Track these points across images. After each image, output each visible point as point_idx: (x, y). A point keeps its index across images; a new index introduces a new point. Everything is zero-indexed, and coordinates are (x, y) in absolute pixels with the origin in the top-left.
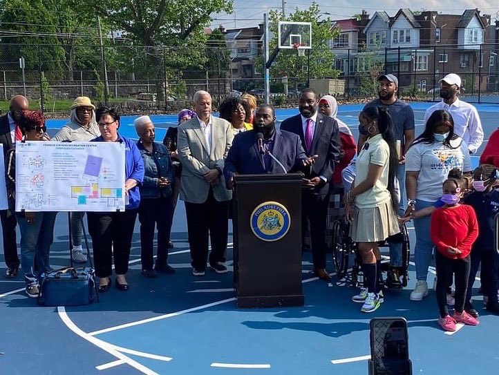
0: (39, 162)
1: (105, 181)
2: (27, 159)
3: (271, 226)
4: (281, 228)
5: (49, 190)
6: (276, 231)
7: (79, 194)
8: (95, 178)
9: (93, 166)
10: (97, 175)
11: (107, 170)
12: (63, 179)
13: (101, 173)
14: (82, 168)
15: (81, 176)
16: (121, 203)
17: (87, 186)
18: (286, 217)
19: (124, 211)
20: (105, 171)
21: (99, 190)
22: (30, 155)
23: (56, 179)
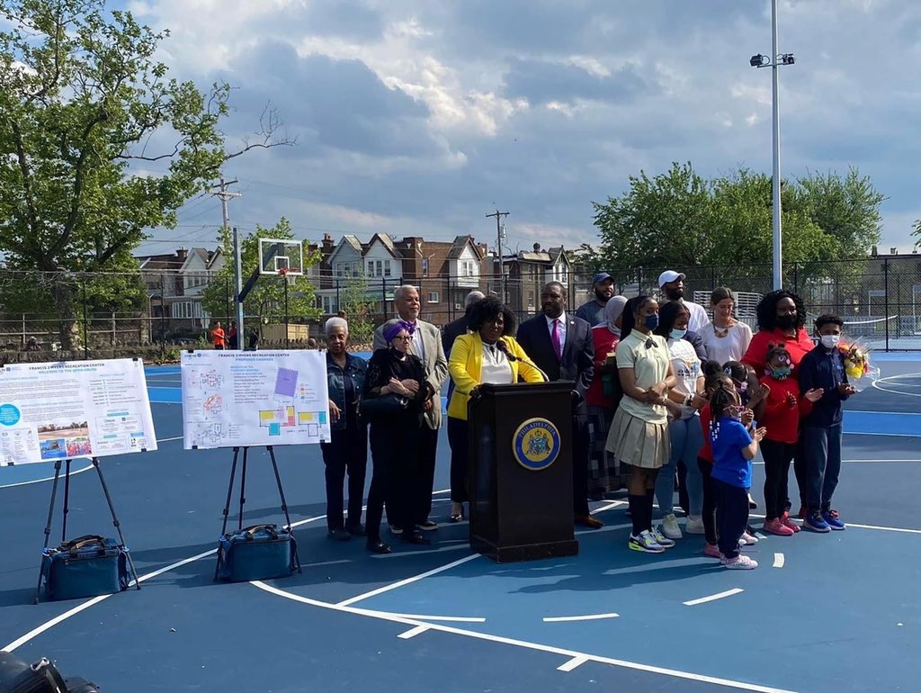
0: (213, 379)
1: (303, 402)
2: (198, 375)
3: (538, 451)
4: (550, 452)
5: (227, 416)
6: (544, 456)
7: (269, 421)
8: (289, 398)
9: (286, 382)
10: (292, 394)
11: (304, 387)
12: (248, 401)
13: (298, 392)
14: (272, 386)
15: (271, 397)
16: (326, 431)
17: (280, 411)
18: (555, 438)
19: (330, 441)
20: (302, 389)
21: (296, 415)
22: (201, 370)
23: (238, 401)
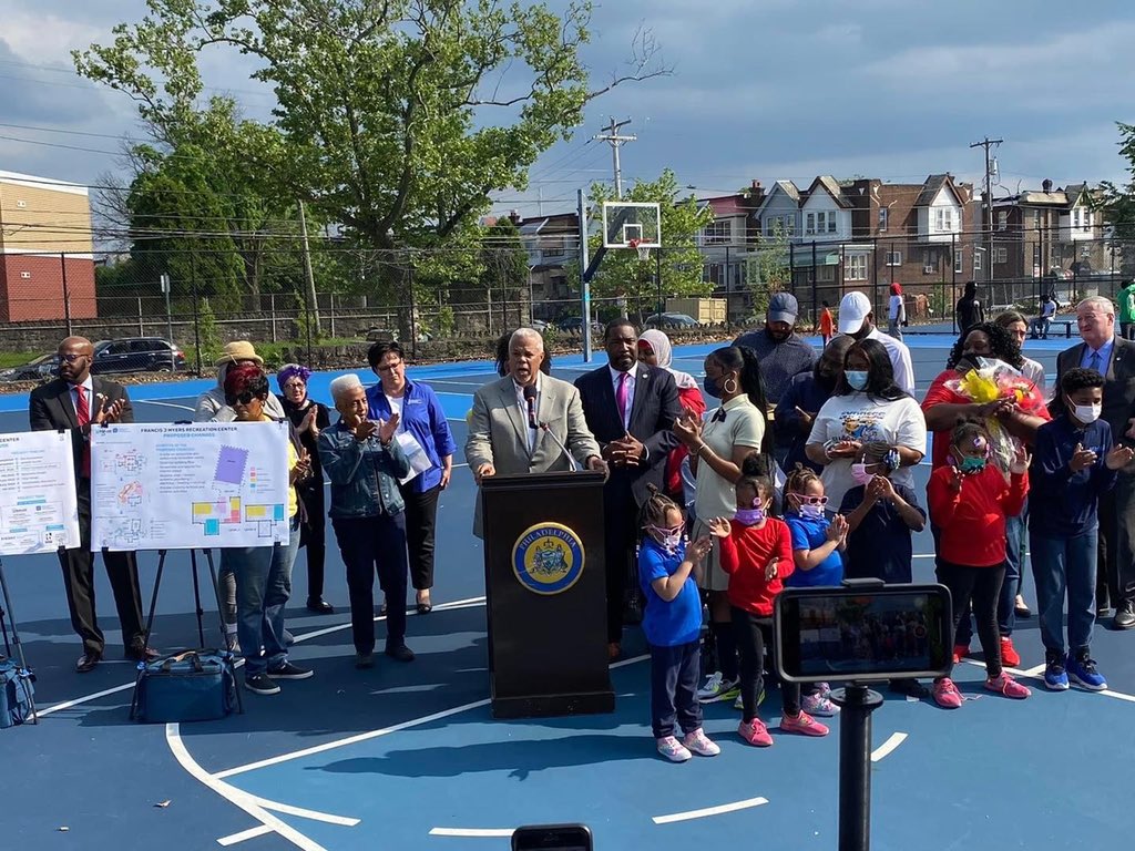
0: (135, 461)
1: (253, 492)
2: (113, 457)
3: (549, 568)
4: (568, 570)
5: (151, 512)
7: (205, 517)
8: (234, 486)
9: (232, 465)
10: (238, 480)
11: (256, 472)
12: (178, 490)
13: (247, 479)
14: (211, 470)
15: (209, 484)
16: (282, 530)
17: (221, 503)
18: (576, 551)
19: (288, 544)
20: (253, 474)
21: (243, 509)
22: (116, 449)
23: (164, 490)
